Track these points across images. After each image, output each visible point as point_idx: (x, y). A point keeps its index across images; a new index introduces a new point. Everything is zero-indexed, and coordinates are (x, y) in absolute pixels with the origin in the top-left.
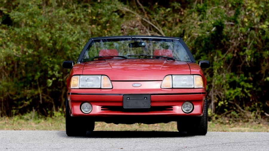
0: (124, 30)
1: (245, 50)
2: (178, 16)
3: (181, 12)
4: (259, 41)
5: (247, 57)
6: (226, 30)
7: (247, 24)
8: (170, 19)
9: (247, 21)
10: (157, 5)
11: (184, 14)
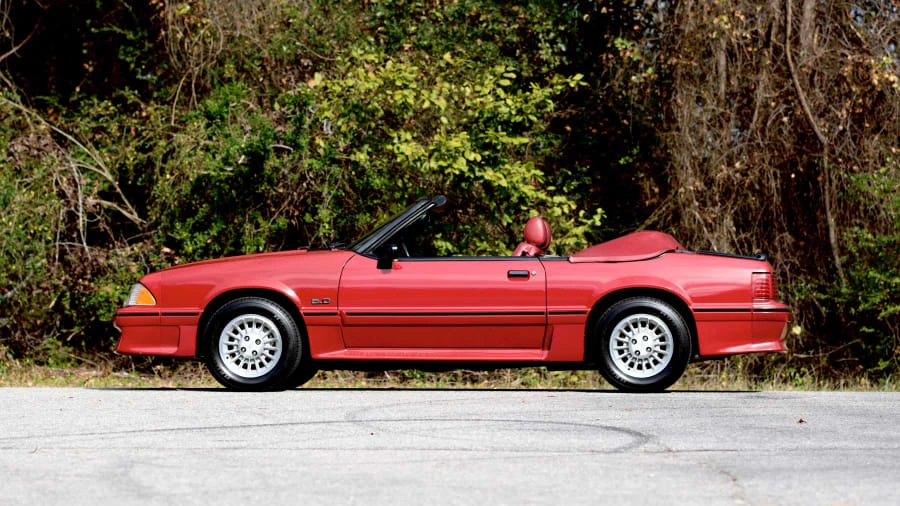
0: (16, 154)
1: (314, 212)
2: (135, 121)
3: (141, 111)
4: (349, 189)
5: (321, 228)
6: (272, 162)
7: (321, 151)
8: (114, 128)
9: (322, 144)
10: (79, 93)
11: (148, 117)
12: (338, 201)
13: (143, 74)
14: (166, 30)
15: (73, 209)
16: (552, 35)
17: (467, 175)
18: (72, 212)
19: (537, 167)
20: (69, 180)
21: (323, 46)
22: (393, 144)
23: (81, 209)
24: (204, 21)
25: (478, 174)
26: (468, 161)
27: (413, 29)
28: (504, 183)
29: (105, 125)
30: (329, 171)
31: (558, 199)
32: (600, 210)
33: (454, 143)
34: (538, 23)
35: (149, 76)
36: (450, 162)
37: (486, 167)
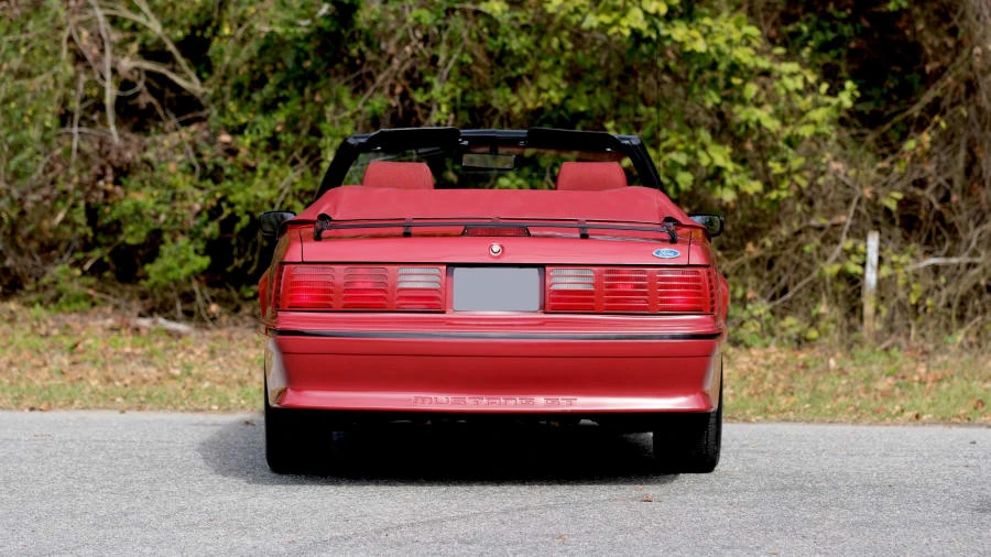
12: (465, 71)
15: (97, 77)
17: (646, 34)
18: (95, 81)
19: (750, 24)
20: (92, 34)
23: (109, 77)
25: (664, 32)
26: (646, 13)
28: (700, 46)
30: (446, 27)
31: (787, 67)
32: (849, 85)
36: (615, 15)
37: (676, 22)
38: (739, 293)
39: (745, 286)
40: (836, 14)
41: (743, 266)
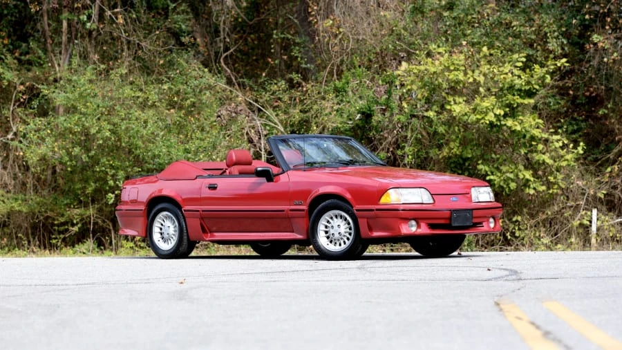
0: (222, 116)
1: (403, 148)
2: (299, 94)
3: (303, 87)
4: (424, 134)
5: (406, 158)
6: (377, 117)
7: (406, 110)
8: (286, 98)
9: (406, 106)
10: (265, 76)
11: (307, 91)
12: (418, 141)
13: (306, 64)
14: (318, 36)
15: (258, 150)
16: (556, 34)
17: (495, 123)
18: (258, 151)
19: (539, 118)
20: (255, 131)
21: (414, 44)
22: (451, 105)
23: (263, 150)
24: (341, 30)
25: (503, 123)
26: (495, 114)
27: (469, 32)
28: (518, 128)
29: (281, 96)
30: (411, 123)
31: (555, 137)
32: (581, 144)
33: (486, 104)
34: (547, 26)
35: (309, 65)
36: (483, 115)
37: (507, 118)
38: (537, 235)
39: (540, 231)
40: (578, 118)
41: (539, 223)
